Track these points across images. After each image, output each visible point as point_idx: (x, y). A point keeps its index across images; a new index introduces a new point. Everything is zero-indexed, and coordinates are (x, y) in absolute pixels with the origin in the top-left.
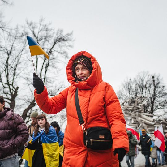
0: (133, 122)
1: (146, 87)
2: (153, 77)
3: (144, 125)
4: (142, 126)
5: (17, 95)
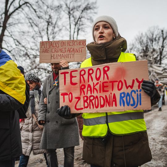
1: (155, 40)
2: (162, 31)
3: (154, 74)
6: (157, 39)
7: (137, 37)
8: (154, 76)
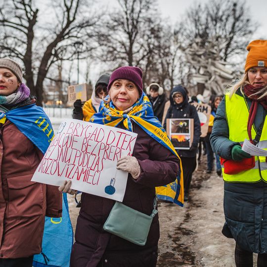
0: (202, 72)
1: (221, 20)
2: (235, 5)
3: (218, 78)
4: (216, 80)
5: (36, 21)
6: (224, 18)
7: (190, 11)
8: (216, 82)
